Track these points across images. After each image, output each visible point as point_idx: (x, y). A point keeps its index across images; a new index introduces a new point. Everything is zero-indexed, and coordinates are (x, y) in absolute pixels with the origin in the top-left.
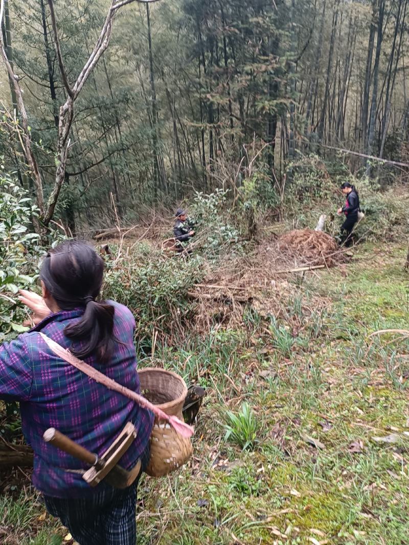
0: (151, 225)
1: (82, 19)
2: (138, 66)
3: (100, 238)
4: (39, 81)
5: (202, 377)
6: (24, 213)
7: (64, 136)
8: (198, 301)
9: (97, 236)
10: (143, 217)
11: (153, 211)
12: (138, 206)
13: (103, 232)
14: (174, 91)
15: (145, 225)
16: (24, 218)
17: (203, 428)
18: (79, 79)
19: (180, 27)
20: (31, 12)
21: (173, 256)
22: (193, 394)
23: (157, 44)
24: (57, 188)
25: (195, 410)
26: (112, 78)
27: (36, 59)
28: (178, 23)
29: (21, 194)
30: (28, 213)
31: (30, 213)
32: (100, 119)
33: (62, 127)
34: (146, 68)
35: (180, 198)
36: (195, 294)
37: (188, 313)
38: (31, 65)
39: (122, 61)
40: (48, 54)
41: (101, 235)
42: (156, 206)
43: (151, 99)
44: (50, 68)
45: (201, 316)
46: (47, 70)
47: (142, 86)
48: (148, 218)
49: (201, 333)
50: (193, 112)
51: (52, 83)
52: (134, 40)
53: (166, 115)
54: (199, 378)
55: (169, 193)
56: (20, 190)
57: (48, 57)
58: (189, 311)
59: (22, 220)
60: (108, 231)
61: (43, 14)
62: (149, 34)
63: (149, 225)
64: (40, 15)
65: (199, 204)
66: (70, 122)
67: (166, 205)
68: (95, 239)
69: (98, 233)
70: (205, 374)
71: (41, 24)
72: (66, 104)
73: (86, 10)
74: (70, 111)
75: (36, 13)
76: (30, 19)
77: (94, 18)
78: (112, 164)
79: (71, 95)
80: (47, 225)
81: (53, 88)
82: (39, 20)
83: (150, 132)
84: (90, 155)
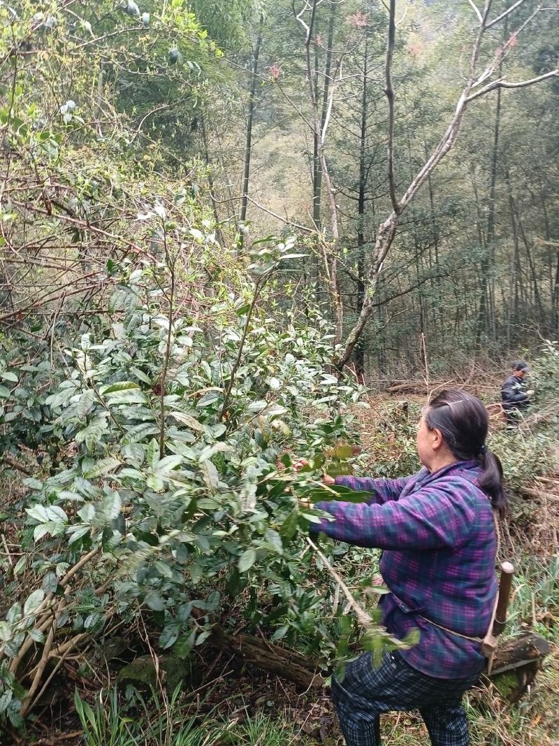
0: (468, 381)
1: (410, 115)
2: (472, 169)
3: (395, 391)
4: (348, 193)
5: (539, 621)
6: (326, 352)
7: (379, 259)
8: (539, 503)
9: (392, 389)
10: (456, 369)
11: (472, 362)
12: (451, 352)
13: (400, 384)
14: (521, 197)
15: (458, 380)
16: (325, 359)
17: (539, 705)
18: (409, 190)
19: (543, 113)
20: (349, 114)
21: (503, 429)
22: (531, 646)
23: (504, 138)
24: (361, 324)
25: (530, 673)
26: (435, 185)
27: (347, 168)
28: (542, 107)
29: (327, 329)
30: (330, 353)
31: (334, 353)
32: (414, 236)
33: (379, 248)
34: (484, 169)
35: (513, 346)
36: (534, 491)
37: (521, 517)
38: (340, 176)
39: (452, 163)
40: (362, 161)
41: (396, 387)
42: (477, 355)
43: (486, 209)
44: (362, 178)
45: (543, 526)
46: (357, 179)
47: (476, 192)
48: (465, 371)
49: (540, 551)
50: (547, 226)
51: (362, 194)
52: (474, 135)
53: (504, 229)
54: (535, 623)
55: (497, 338)
56: (327, 325)
57: (362, 164)
58: (524, 514)
59: (323, 362)
60: (405, 383)
61: (364, 115)
62: (497, 127)
63: (465, 380)
64: (359, 116)
65: (550, 359)
66: (390, 242)
67: (491, 354)
68: (387, 392)
69: (393, 384)
70: (545, 619)
71: (359, 126)
72: (388, 221)
73: (417, 104)
74: (392, 228)
75: (355, 114)
76: (347, 121)
77: (425, 113)
78: (422, 295)
79: (397, 209)
80: (341, 369)
81: (361, 200)
82: (358, 121)
83: (482, 253)
84: (394, 282)
